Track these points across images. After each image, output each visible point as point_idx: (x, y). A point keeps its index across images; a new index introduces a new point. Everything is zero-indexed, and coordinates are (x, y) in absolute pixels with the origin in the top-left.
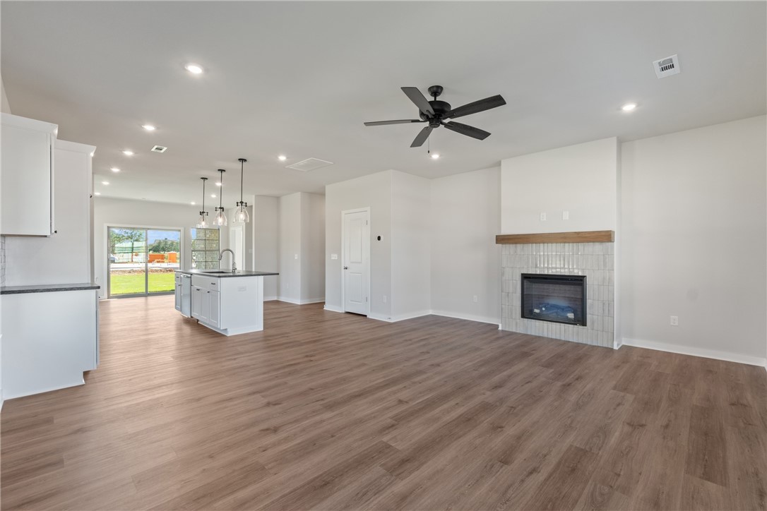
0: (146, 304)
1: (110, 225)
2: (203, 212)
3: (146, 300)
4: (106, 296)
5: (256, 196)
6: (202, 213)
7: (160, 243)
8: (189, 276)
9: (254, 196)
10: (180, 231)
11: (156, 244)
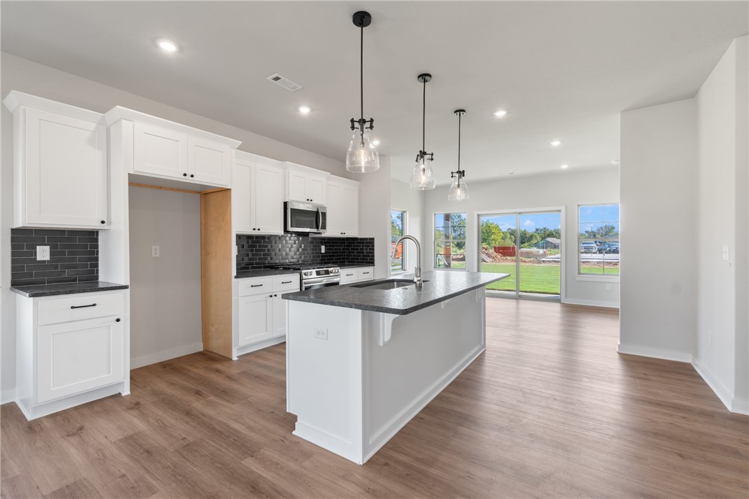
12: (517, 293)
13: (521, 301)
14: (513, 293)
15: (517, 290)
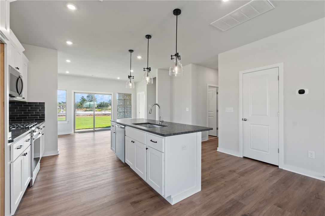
0: (94, 137)
1: (75, 91)
2: (131, 76)
3: (94, 134)
4: (73, 132)
5: (159, 69)
6: (129, 77)
7: (101, 103)
8: (123, 127)
9: (157, 70)
10: (111, 94)
11: (100, 104)
12: (94, 129)
13: (95, 132)
14: (93, 129)
15: (94, 128)
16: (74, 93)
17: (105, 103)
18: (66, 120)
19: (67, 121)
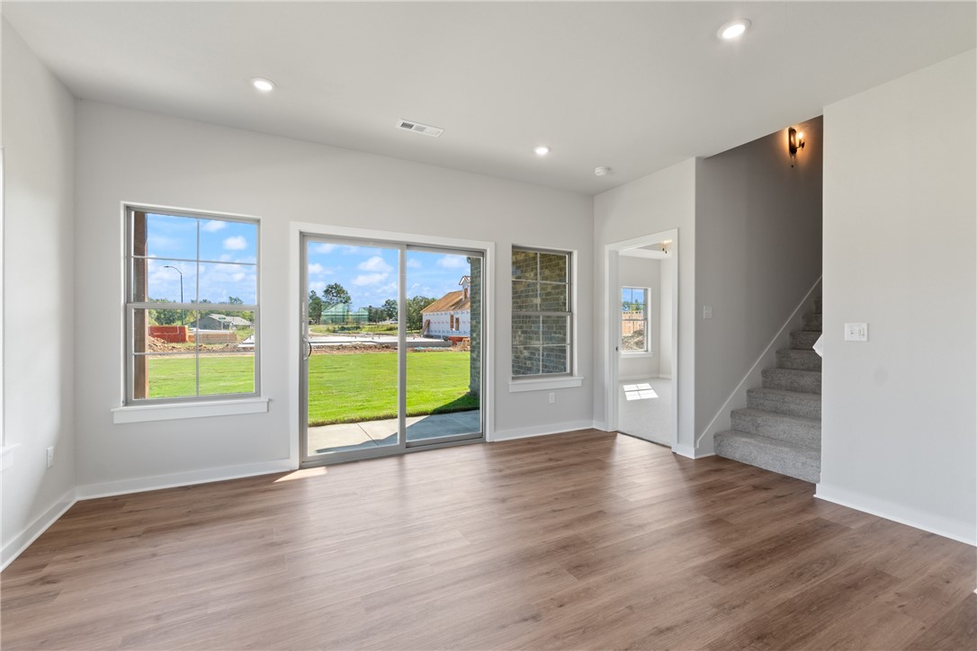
16: (303, 235)
17: (374, 311)
18: (258, 394)
19: (264, 398)
